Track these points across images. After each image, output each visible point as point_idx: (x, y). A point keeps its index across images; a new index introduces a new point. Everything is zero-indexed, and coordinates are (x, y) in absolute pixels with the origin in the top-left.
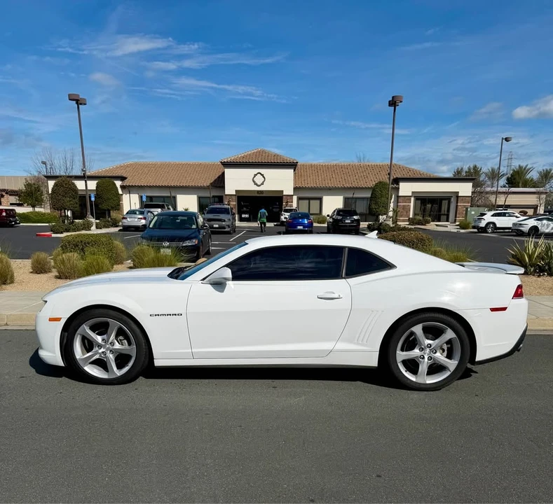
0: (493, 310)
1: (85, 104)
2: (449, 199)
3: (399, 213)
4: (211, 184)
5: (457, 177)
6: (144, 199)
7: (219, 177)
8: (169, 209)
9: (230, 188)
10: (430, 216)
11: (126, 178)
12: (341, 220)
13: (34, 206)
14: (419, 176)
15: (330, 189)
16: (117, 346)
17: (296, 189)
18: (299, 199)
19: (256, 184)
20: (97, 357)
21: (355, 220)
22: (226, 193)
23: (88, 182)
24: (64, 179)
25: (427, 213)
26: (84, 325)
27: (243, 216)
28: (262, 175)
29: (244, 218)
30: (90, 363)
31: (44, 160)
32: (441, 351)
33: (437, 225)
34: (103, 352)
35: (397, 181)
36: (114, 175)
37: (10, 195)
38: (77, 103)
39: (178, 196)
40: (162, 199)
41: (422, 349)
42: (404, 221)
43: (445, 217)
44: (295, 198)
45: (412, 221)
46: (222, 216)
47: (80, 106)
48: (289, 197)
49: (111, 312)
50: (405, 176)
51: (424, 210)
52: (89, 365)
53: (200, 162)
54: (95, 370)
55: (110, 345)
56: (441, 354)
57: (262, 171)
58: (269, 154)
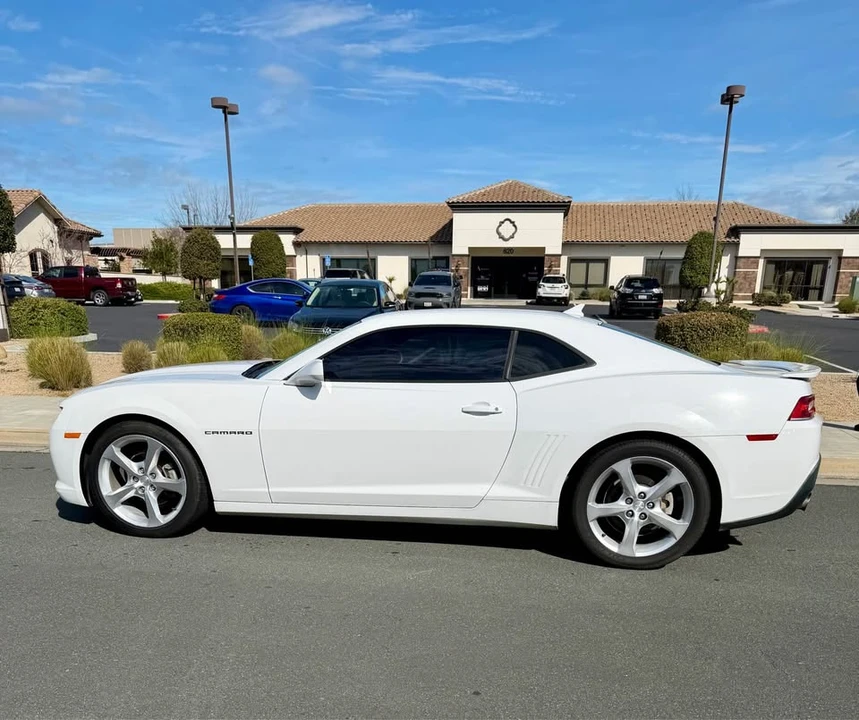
0: (751, 438)
1: (236, 113)
2: (824, 262)
3: (737, 286)
4: (431, 238)
5: (850, 224)
6: (328, 263)
7: (444, 228)
8: (363, 278)
9: (460, 246)
10: (790, 290)
11: (301, 230)
12: (631, 295)
13: (164, 274)
14: (776, 224)
15: (623, 245)
16: (161, 479)
17: (566, 245)
18: (572, 261)
19: (502, 237)
20: (131, 494)
21: (657, 295)
22: (454, 252)
23: (238, 236)
24: (199, 231)
25: (786, 285)
26: (112, 445)
27: (480, 289)
28: (513, 223)
29: (480, 292)
30: (123, 503)
31: (185, 203)
32: (664, 505)
33: (801, 306)
34: (141, 488)
35: (735, 232)
36: (284, 225)
37: (133, 257)
38: (224, 112)
39: (379, 257)
40: (355, 263)
41: (630, 501)
42: (744, 298)
43: (817, 292)
44: (564, 260)
45: (758, 300)
46: (439, 289)
47: (229, 116)
48: (553, 258)
49: (150, 426)
50: (752, 224)
51: (781, 281)
52: (122, 506)
53: (418, 203)
54: (131, 514)
55: (150, 477)
56: (664, 510)
57: (512, 216)
58: (524, 189)
